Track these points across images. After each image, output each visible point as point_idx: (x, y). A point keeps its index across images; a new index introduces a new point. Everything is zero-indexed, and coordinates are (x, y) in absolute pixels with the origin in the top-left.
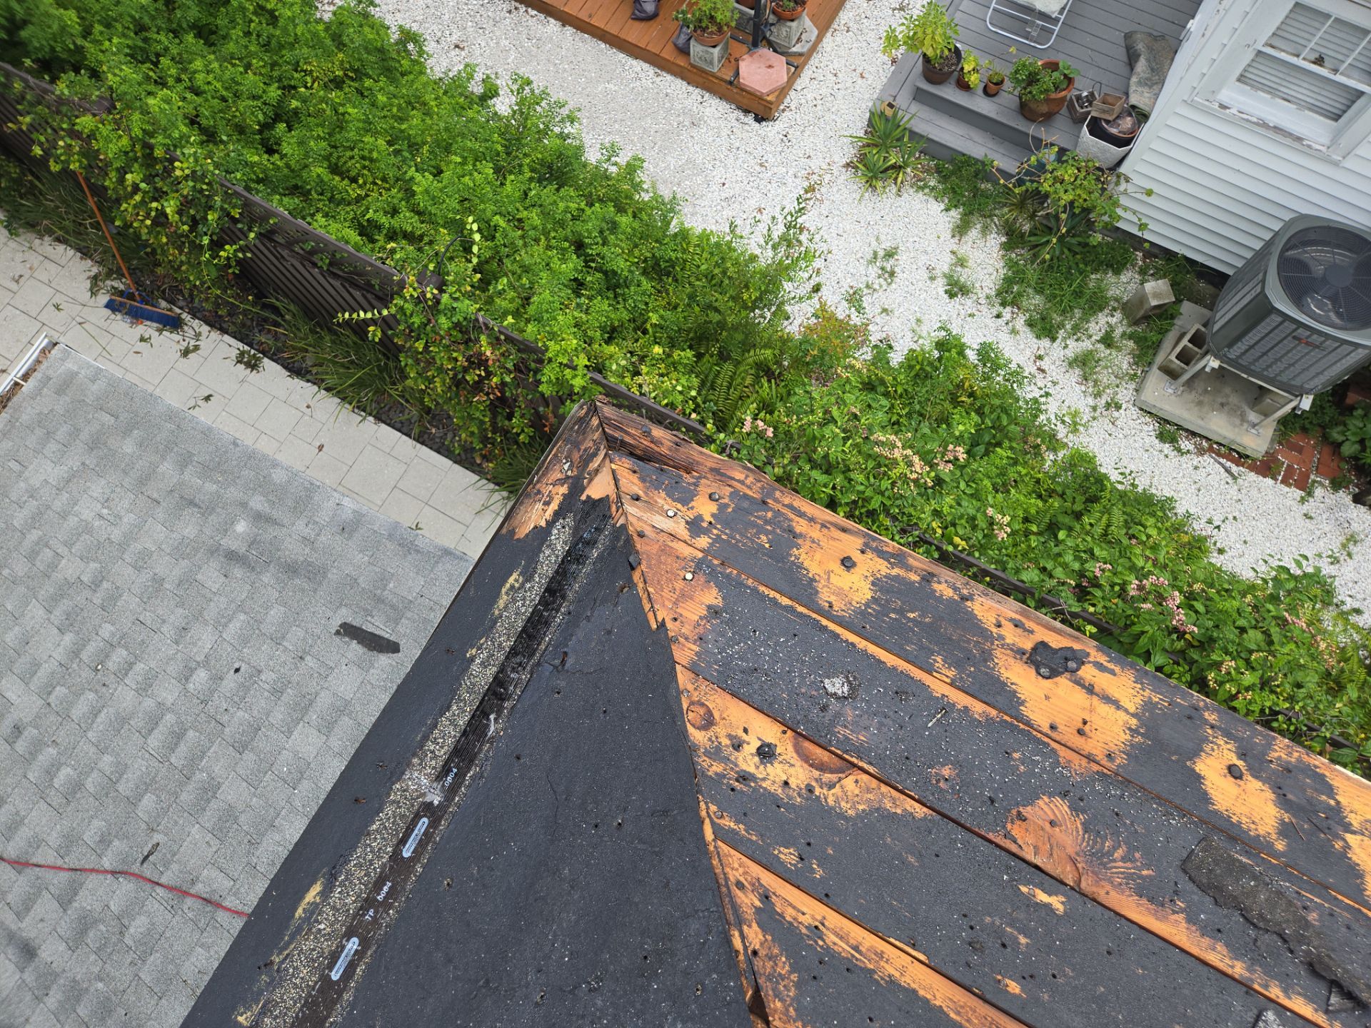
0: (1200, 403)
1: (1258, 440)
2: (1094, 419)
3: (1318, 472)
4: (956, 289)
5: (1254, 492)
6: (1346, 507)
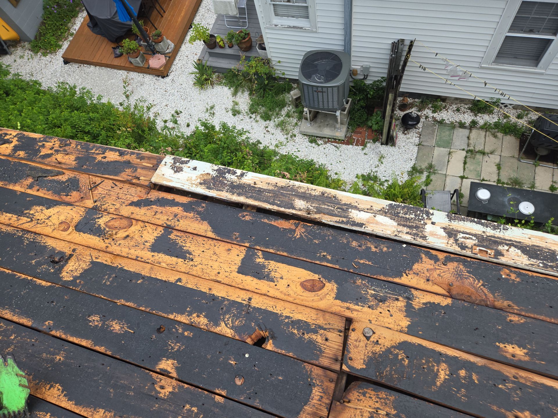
0: (320, 127)
1: (341, 133)
2: (288, 142)
3: (368, 139)
4: (236, 112)
5: (346, 151)
6: (379, 147)
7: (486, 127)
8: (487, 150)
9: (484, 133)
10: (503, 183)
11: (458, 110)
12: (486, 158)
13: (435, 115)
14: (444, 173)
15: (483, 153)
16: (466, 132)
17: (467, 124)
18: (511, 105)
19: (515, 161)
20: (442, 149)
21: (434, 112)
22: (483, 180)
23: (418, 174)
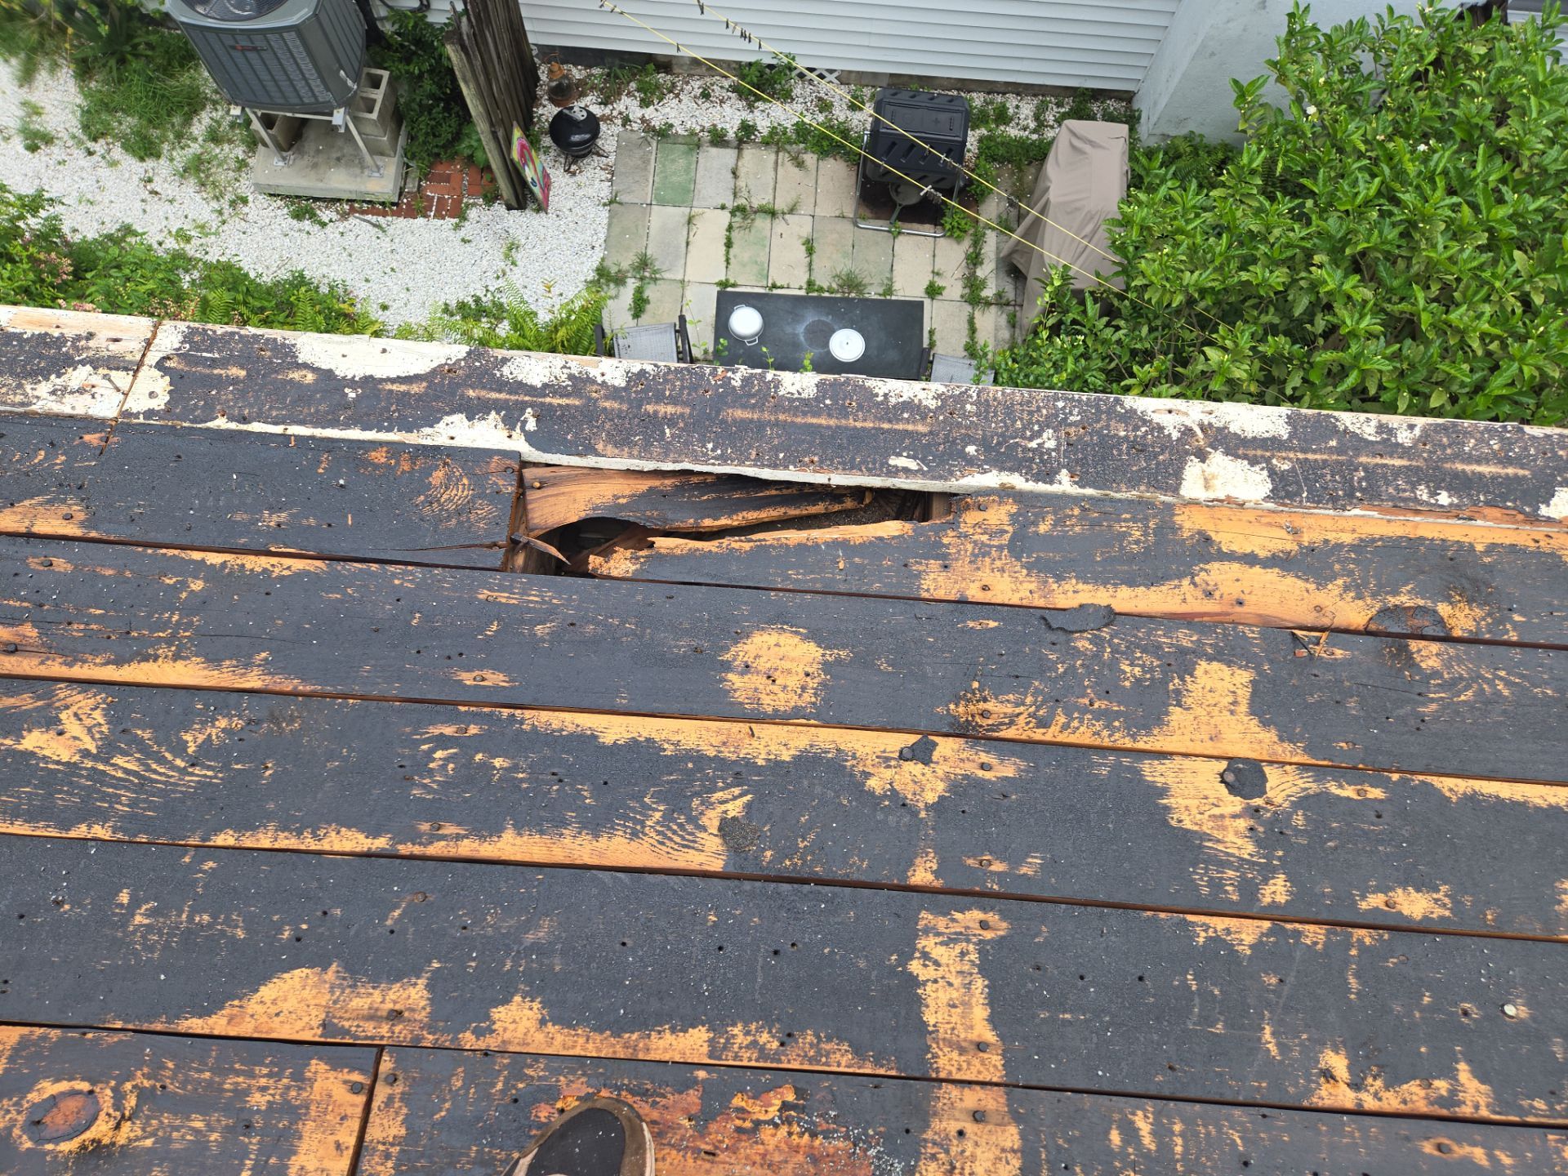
0: (315, 166)
1: (382, 182)
2: (224, 222)
3: (471, 195)
4: (36, 140)
5: (409, 237)
6: (501, 218)
7: (775, 140)
8: (781, 205)
9: (773, 157)
10: (821, 289)
11: (706, 95)
12: (779, 226)
13: (649, 112)
14: (680, 277)
15: (773, 214)
16: (727, 156)
17: (731, 135)
18: (831, 71)
19: (847, 226)
20: (670, 210)
21: (645, 103)
22: (774, 286)
23: (612, 285)
